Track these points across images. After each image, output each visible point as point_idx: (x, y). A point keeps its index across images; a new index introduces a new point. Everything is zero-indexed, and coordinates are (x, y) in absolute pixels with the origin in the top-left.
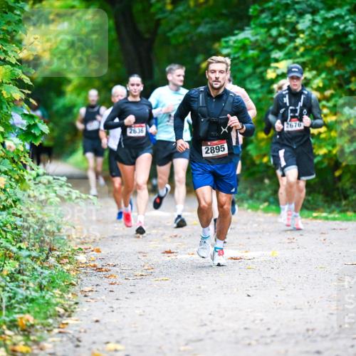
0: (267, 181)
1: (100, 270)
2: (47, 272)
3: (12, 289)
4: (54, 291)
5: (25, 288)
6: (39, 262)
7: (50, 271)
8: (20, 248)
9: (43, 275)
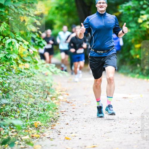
0: (138, 66)
1: (69, 102)
2: (46, 103)
3: (32, 111)
4: (49, 111)
5: (37, 110)
6: (43, 99)
7: (48, 103)
8: (35, 94)
9: (45, 105)
